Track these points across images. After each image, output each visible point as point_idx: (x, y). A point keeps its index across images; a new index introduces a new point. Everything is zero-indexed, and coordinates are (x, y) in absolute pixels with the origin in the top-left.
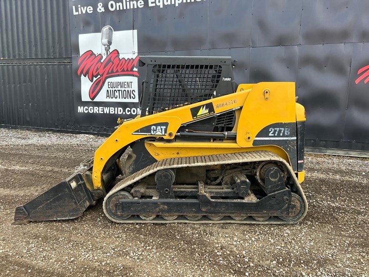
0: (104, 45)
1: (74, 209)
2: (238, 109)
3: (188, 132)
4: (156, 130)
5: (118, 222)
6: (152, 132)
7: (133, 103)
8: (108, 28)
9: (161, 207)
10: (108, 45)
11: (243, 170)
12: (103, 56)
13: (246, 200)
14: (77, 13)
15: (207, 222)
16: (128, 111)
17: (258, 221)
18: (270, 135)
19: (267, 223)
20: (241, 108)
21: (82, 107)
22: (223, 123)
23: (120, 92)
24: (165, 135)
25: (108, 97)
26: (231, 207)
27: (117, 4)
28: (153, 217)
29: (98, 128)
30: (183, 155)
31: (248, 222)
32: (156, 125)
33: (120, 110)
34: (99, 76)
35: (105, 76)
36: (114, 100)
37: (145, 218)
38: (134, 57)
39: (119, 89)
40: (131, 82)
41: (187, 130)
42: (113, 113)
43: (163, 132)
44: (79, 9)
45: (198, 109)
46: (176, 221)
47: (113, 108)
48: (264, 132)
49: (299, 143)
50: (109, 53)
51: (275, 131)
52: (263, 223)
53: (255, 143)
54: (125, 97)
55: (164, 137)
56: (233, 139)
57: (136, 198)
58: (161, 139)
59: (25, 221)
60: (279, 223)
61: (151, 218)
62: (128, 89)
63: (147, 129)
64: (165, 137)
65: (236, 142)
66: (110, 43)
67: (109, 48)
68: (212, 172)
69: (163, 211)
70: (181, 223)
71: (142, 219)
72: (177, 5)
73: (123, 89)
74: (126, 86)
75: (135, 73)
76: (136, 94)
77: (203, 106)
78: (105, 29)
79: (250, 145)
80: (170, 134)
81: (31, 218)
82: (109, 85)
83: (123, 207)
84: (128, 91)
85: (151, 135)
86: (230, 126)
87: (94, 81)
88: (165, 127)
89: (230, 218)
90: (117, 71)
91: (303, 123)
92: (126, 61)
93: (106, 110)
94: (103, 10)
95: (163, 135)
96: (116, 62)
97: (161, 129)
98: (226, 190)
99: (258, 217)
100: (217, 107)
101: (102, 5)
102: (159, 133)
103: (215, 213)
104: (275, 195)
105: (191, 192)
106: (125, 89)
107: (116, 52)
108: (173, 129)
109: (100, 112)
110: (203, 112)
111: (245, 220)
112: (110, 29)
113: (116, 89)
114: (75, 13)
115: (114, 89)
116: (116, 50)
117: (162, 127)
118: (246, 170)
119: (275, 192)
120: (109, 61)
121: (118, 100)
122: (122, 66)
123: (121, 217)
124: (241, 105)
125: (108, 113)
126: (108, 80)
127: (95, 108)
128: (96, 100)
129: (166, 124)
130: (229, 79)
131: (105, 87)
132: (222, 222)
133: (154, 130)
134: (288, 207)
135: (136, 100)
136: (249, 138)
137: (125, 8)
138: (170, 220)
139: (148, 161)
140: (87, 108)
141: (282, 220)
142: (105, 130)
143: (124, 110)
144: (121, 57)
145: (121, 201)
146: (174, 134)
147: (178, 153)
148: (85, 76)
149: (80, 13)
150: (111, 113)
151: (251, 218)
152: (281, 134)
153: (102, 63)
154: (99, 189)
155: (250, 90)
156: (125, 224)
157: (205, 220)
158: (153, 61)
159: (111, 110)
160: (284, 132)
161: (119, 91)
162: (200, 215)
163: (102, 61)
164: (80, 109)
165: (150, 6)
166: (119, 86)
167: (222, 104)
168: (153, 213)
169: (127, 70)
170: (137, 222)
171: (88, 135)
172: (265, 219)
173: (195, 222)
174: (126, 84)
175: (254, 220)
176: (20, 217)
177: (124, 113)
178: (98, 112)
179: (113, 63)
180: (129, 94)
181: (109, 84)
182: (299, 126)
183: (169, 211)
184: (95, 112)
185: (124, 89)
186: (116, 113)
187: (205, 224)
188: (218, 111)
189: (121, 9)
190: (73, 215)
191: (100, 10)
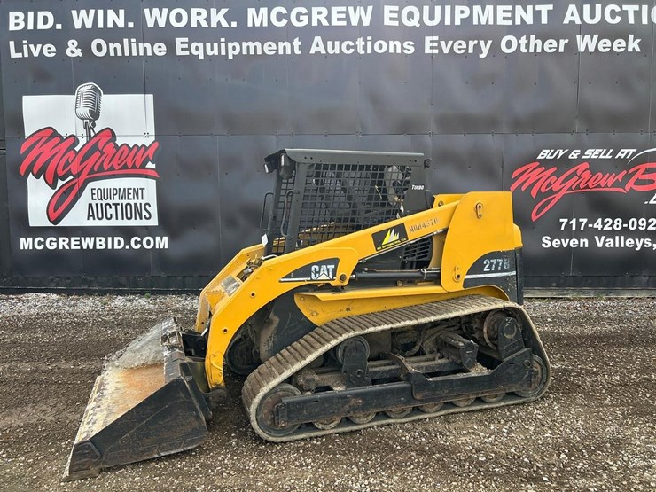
0: (83, 119)
1: (194, 429)
2: (441, 233)
3: (368, 272)
4: (319, 272)
5: (279, 440)
6: (313, 275)
7: (147, 227)
8: (90, 87)
9: (353, 401)
10: (90, 119)
11: (450, 327)
12: (80, 138)
13: (473, 373)
14: (20, 55)
15: (421, 416)
16: (136, 243)
17: (491, 403)
18: (485, 270)
19: (502, 404)
20: (446, 231)
21: (30, 239)
22: (414, 255)
23: (119, 207)
24: (333, 280)
25: (91, 218)
26: (458, 386)
27: (111, 45)
28: (336, 422)
29: (68, 278)
30: (357, 311)
31: (478, 407)
32: (320, 263)
33: (119, 241)
34: (71, 177)
35: (84, 176)
36: (104, 223)
37: (323, 426)
38: (148, 142)
39: (117, 200)
40: (142, 189)
41: (366, 269)
42: (104, 247)
43: (331, 274)
44: (25, 47)
45: (383, 234)
46: (375, 423)
47: (103, 239)
48: (477, 267)
49: (519, 280)
50: (92, 134)
51: (492, 263)
52: (497, 405)
53: (467, 283)
54: (129, 216)
55: (331, 283)
56: (436, 279)
57: (309, 393)
58: (327, 287)
59: (93, 470)
60: (517, 402)
61: (333, 425)
62: (136, 201)
63: (305, 271)
64: (333, 284)
65: (440, 284)
66: (95, 115)
67: (94, 125)
68: (401, 335)
69: (354, 409)
70: (382, 426)
71: (317, 429)
72: (231, 57)
73: (125, 202)
74: (131, 196)
75: (149, 173)
76: (154, 210)
77: (391, 229)
78: (84, 89)
79: (459, 287)
80: (342, 278)
81: (104, 463)
82: (93, 194)
83: (290, 412)
84: (136, 204)
85: (312, 280)
86: (424, 259)
87: (59, 185)
88: (333, 266)
89: (452, 405)
90: (112, 168)
91: (520, 250)
92: (130, 149)
93: (88, 243)
94: (78, 53)
95: (330, 280)
96: (109, 150)
97: (328, 270)
98: (440, 361)
99: (490, 397)
100: (412, 230)
101: (76, 43)
102: (323, 277)
103: (433, 400)
104: (513, 359)
105: (390, 370)
106: (129, 201)
107: (110, 133)
108: (347, 269)
109: (73, 247)
110: (391, 238)
111: (472, 404)
112: (95, 89)
113: (108, 201)
114: (14, 55)
115: (104, 202)
116: (108, 128)
117: (329, 267)
118: (453, 326)
119: (511, 354)
120: (92, 148)
121: (113, 223)
122: (121, 160)
123: (283, 431)
124: (445, 227)
125: (91, 247)
126: (91, 185)
127: (61, 239)
128: (66, 222)
129: (335, 261)
130: (421, 188)
131: (85, 198)
132: (443, 413)
133: (316, 273)
134: (530, 376)
135: (154, 222)
136: (459, 276)
137: (127, 54)
138: (365, 423)
139: (300, 326)
140: (42, 240)
141: (521, 397)
142: (84, 282)
143: (128, 242)
144: (119, 142)
145: (286, 400)
146: (349, 276)
147: (348, 309)
148: (37, 177)
149: (26, 55)
150: (98, 247)
151: (479, 400)
152: (499, 269)
153: (77, 153)
154: (218, 387)
155: (457, 202)
156: (290, 442)
157: (416, 414)
158: (309, 157)
159: (98, 243)
160: (503, 264)
161: (116, 205)
162: (410, 407)
163: (77, 149)
164: (26, 243)
165: (178, 54)
166: (116, 197)
167: (418, 225)
168: (338, 414)
169: (134, 167)
170: (313, 434)
171: (45, 295)
172: (498, 399)
173: (403, 420)
174: (131, 191)
175: (485, 402)
176: (83, 464)
177: (127, 247)
178: (67, 247)
179: (102, 153)
180: (138, 211)
181: (95, 192)
182: (518, 255)
183: (364, 408)
184: (61, 248)
185: (127, 201)
186: (110, 247)
187: (419, 420)
188: (413, 236)
189: (120, 54)
190: (192, 442)
191: (72, 52)
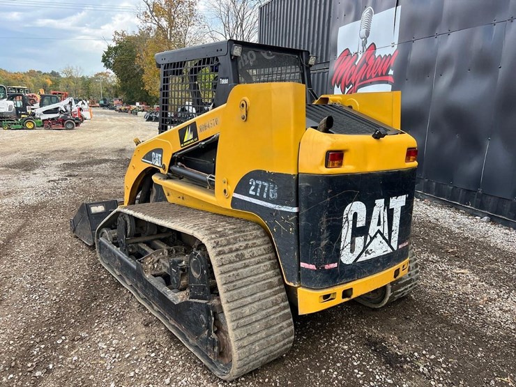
0: (362, 38)
3: (180, 166)
6: (153, 160)
10: (365, 38)
18: (251, 192)
32: (155, 151)
35: (357, 84)
38: (392, 51)
43: (160, 162)
48: (243, 186)
49: (302, 223)
50: (365, 50)
51: (257, 186)
53: (235, 202)
55: (160, 170)
63: (150, 155)
65: (214, 196)
66: (367, 34)
67: (366, 42)
75: (389, 79)
77: (188, 126)
78: (366, 13)
79: (228, 204)
81: (76, 233)
85: (153, 164)
88: (161, 155)
90: (370, 77)
92: (382, 59)
95: (160, 167)
96: (371, 62)
97: (159, 158)
102: (157, 163)
107: (373, 47)
108: (166, 160)
110: (188, 136)
116: (373, 43)
119: (197, 298)
120: (364, 62)
122: (377, 68)
126: (359, 91)
129: (162, 152)
130: (226, 82)
136: (225, 192)
144: (377, 54)
146: (167, 167)
148: (338, 87)
152: (265, 195)
153: (356, 66)
160: (268, 190)
163: (357, 62)
169: (382, 75)
179: (367, 65)
188: (201, 137)
